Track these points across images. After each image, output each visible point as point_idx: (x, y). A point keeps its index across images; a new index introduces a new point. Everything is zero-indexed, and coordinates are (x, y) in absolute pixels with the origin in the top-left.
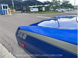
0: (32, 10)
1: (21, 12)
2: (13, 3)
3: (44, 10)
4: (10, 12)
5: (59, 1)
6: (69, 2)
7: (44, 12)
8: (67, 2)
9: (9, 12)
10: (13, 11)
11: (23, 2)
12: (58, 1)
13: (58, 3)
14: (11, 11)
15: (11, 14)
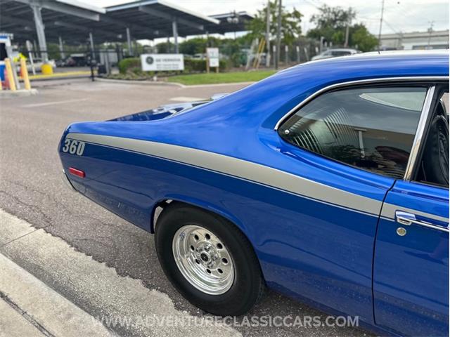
0: (150, 61)
1: (89, 73)
3: (214, 62)
4: (27, 78)
5: (297, 14)
6: (354, 16)
7: (218, 75)
8: (346, 16)
9: (19, 73)
10: (39, 71)
12: (289, 15)
13: (293, 24)
14: (30, 72)
15: (28, 90)
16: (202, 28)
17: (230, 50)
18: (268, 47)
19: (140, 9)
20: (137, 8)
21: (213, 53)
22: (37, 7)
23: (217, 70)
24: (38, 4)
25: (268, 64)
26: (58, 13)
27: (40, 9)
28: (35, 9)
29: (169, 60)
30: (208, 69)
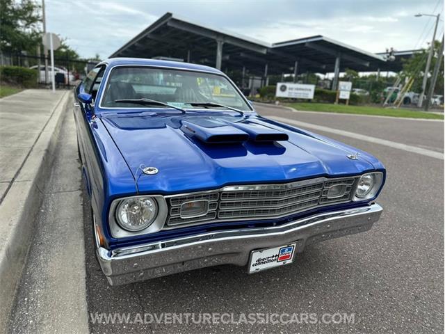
0: (283, 89)
2: (219, 54)
3: (344, 95)
7: (347, 106)
11: (264, 52)
16: (367, 65)
17: (371, 86)
18: (424, 87)
19: (307, 45)
20: (304, 44)
21: (345, 86)
22: (221, 42)
23: (347, 102)
24: (222, 40)
25: (420, 104)
26: (237, 47)
27: (222, 43)
28: (219, 43)
29: (300, 89)
30: (337, 100)
